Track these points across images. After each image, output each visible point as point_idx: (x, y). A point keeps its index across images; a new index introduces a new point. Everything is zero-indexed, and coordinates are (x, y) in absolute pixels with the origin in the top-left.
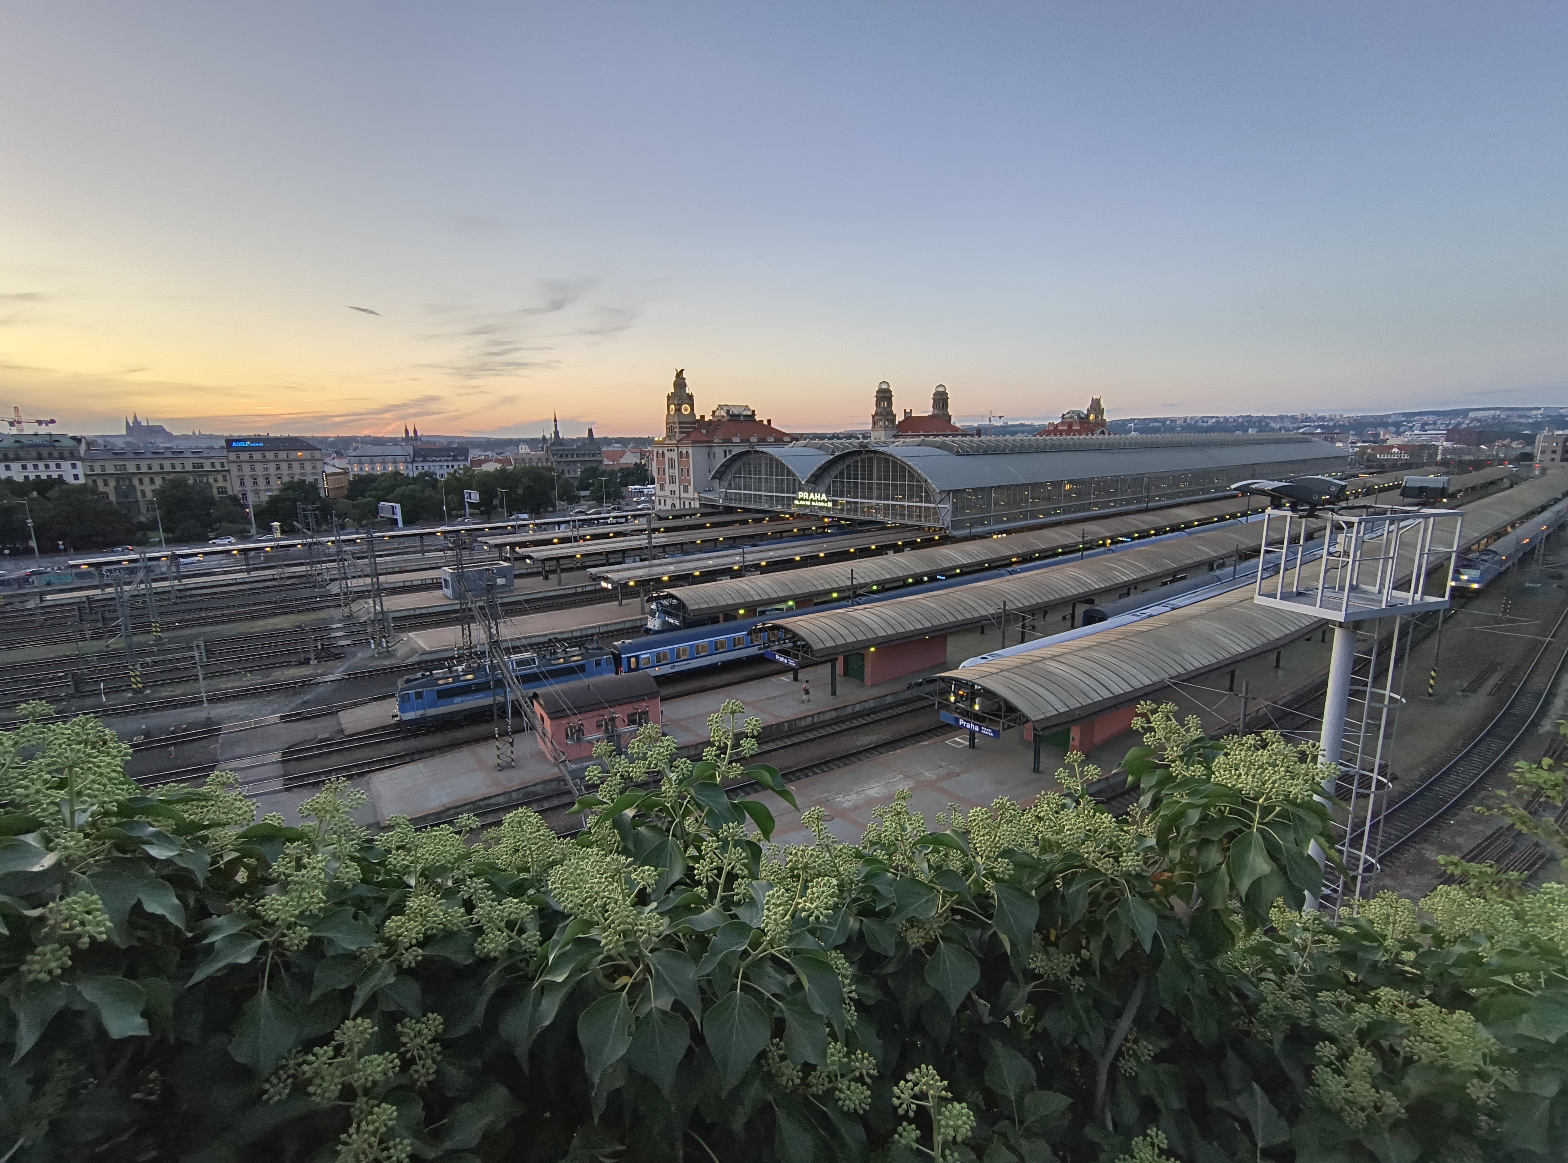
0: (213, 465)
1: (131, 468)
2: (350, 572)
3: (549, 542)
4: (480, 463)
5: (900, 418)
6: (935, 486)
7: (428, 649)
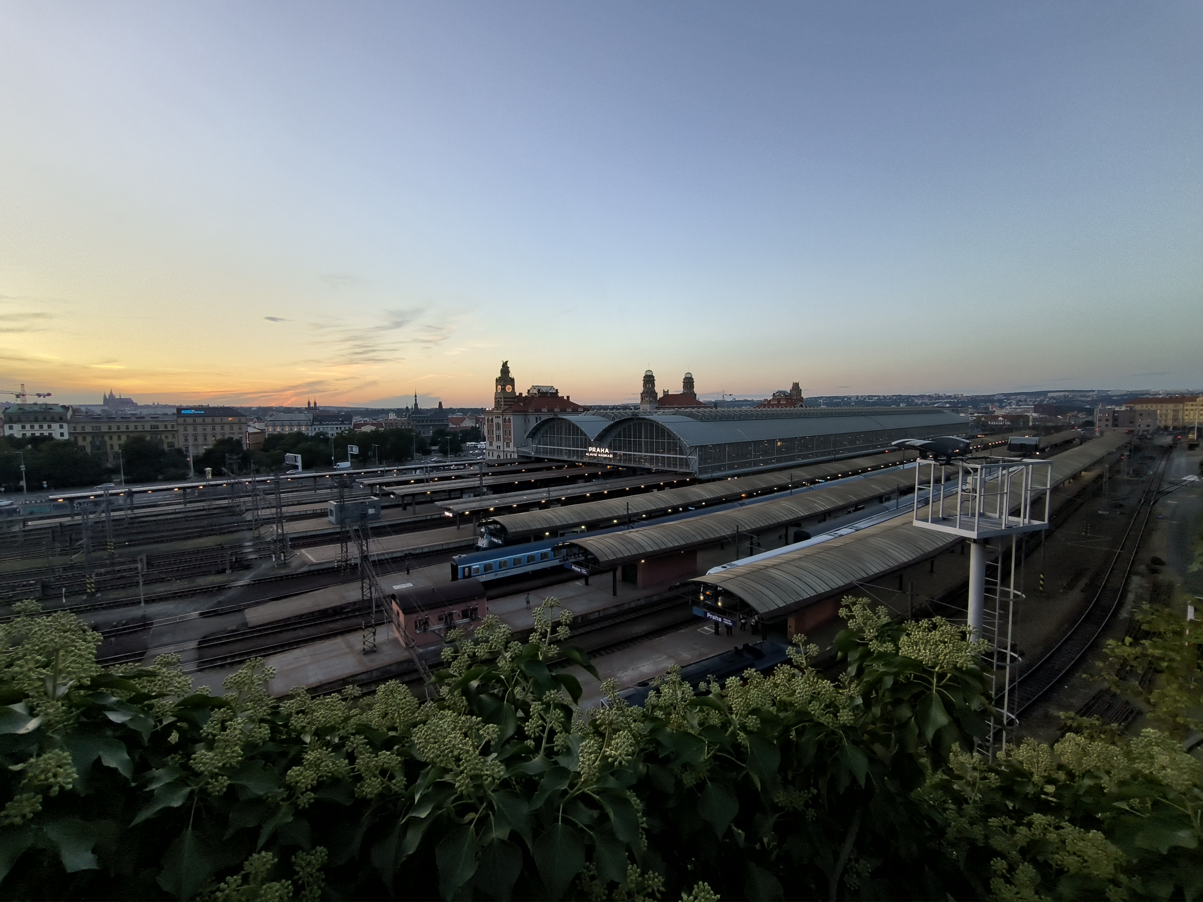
0: (166, 427)
1: (104, 429)
2: (261, 504)
3: (407, 482)
4: (359, 426)
5: (660, 395)
6: (686, 442)
7: (315, 561)
